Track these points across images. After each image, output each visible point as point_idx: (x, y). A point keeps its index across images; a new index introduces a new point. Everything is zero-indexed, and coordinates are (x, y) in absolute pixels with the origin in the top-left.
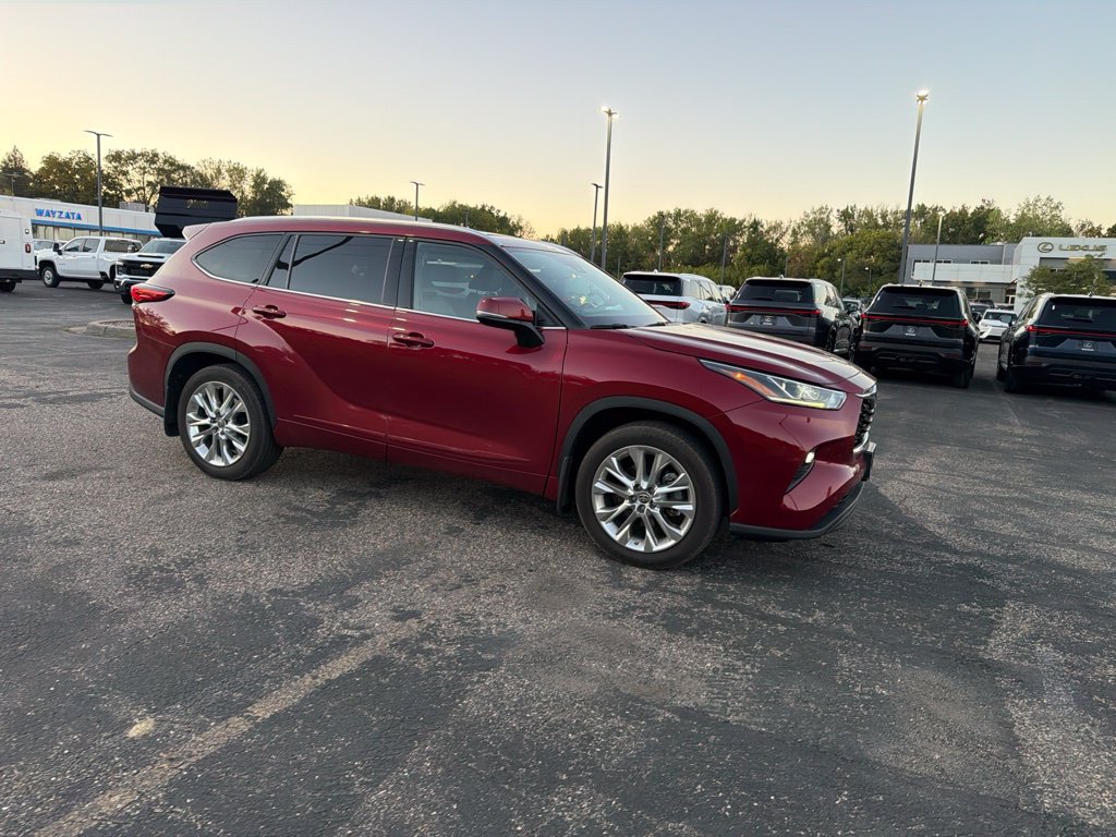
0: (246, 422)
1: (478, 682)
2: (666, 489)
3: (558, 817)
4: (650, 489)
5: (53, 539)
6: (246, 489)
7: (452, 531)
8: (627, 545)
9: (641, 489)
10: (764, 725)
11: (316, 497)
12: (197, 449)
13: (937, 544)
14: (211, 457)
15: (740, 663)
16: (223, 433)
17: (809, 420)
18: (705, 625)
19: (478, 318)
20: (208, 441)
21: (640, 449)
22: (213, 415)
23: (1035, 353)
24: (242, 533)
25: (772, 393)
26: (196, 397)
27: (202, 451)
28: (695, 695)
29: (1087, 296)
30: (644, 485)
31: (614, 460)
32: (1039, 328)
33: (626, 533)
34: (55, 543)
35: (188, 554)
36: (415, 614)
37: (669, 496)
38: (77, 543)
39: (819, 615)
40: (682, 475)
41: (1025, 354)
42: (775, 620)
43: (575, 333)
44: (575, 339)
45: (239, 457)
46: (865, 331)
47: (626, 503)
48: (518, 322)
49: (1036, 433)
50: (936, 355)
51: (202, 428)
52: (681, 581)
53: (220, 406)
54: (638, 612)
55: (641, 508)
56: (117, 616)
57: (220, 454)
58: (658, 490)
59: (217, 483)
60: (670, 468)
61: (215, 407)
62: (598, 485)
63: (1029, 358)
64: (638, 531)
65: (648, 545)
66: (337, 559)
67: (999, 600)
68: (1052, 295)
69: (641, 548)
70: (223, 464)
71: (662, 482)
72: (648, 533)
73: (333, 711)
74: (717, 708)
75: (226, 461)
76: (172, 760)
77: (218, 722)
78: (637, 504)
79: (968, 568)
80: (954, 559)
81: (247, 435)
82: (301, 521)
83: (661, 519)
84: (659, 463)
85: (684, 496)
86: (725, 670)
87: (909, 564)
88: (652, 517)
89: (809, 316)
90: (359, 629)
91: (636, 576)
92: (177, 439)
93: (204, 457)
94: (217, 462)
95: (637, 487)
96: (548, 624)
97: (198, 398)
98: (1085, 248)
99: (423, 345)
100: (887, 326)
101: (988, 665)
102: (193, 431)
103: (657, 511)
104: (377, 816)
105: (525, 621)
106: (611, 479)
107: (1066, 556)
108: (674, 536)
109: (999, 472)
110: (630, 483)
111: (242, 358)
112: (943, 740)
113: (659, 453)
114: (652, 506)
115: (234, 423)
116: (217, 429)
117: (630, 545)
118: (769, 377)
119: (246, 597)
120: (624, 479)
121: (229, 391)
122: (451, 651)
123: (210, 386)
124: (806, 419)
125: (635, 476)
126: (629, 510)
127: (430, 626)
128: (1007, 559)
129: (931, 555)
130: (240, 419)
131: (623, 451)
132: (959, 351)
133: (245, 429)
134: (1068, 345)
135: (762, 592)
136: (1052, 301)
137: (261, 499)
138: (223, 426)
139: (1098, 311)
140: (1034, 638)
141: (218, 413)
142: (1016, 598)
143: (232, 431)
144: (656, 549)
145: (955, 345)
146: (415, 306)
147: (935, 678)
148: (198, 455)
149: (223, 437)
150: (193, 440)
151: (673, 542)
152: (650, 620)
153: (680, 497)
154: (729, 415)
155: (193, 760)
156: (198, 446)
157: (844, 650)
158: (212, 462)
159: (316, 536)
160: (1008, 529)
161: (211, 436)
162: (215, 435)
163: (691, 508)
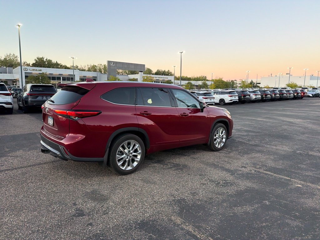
8: (218, 147)
36: (244, 167)
53: (129, 148)
70: (131, 168)
93: (124, 169)
95: (219, 135)
98: (36, 70)
99: (187, 115)
106: (215, 136)
111: (141, 130)
115: (134, 152)
127: (249, 166)
138: (129, 155)
141: (129, 151)
149: (131, 159)
150: (119, 164)
151: (223, 144)
158: (127, 169)
161: (125, 161)
162: (127, 160)
163: (225, 137)
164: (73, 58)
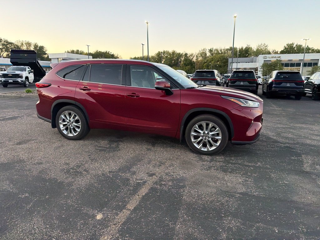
0: (79, 122)
1: (183, 192)
2: (213, 133)
3: (228, 226)
4: (208, 133)
5: (33, 163)
6: (81, 142)
7: (148, 149)
8: (202, 149)
9: (205, 133)
10: (263, 195)
11: (104, 143)
12: (63, 131)
13: (276, 142)
14: (68, 134)
15: (247, 179)
16: (72, 126)
17: (250, 111)
18: (233, 170)
19: (156, 88)
20: (67, 129)
21: (205, 122)
22: (68, 121)
23: (275, 87)
24: (89, 155)
25: (242, 104)
26: (62, 116)
27: (65, 132)
28: (242, 189)
29: (287, 71)
30: (206, 132)
31: (197, 126)
32: (275, 80)
33: (201, 146)
34: (34, 164)
35: (77, 163)
36: (154, 174)
37: (213, 135)
38: (41, 163)
39: (259, 163)
40: (217, 129)
41: (272, 88)
42: (249, 166)
43: (182, 90)
44: (183, 92)
45: (78, 133)
46: (229, 84)
47: (201, 138)
48: (166, 88)
49: (281, 109)
50: (249, 89)
51: (64, 125)
52: (219, 158)
53: (70, 118)
54: (213, 168)
55: (205, 139)
56: (70, 184)
57: (71, 132)
58: (211, 133)
59: (71, 141)
60: (213, 127)
61: (69, 118)
62: (192, 133)
63: (273, 89)
64: (205, 145)
65: (208, 149)
66: (121, 160)
67: (299, 155)
68: (278, 71)
69: (206, 150)
70: (72, 135)
71: (211, 131)
72: (208, 145)
73: (150, 204)
74: (249, 192)
75: (74, 134)
76: (114, 224)
77: (120, 212)
78: (204, 137)
79: (287, 147)
80: (282, 145)
81: (80, 126)
82: (105, 151)
83: (211, 141)
84: (210, 126)
85: (218, 135)
86: (245, 181)
87: (273, 147)
88: (209, 141)
89: (214, 80)
90: (141, 180)
91: (205, 157)
92: (56, 129)
93: (66, 134)
94: (70, 135)
95: (204, 133)
96: (192, 173)
97: (63, 116)
98: (275, 57)
99: (136, 96)
100: (235, 82)
101: (307, 173)
102: (61, 126)
103: (210, 139)
104: (181, 232)
105: (184, 173)
106: (196, 131)
107: (308, 142)
108: (215, 146)
109: (279, 120)
110: (202, 132)
111: (77, 104)
112: (308, 193)
113: (210, 123)
114: (209, 138)
115: (75, 123)
116: (69, 125)
117: (203, 149)
118: (241, 99)
119: (103, 174)
120: (200, 131)
121: (73, 113)
122: (170, 183)
123: (66, 113)
124: (250, 110)
125: (203, 130)
126: (202, 140)
127: (160, 177)
128: (295, 144)
129: (276, 144)
130: (77, 121)
131: (199, 123)
132: (255, 88)
133: (79, 124)
134: (283, 85)
135: (241, 159)
136: (278, 73)
137: (88, 145)
138: (71, 124)
139: (289, 75)
140: (314, 164)
141: (70, 121)
142: (303, 154)
143: (74, 125)
144: (210, 150)
145: (254, 86)
146: (132, 85)
147: (297, 177)
148: (64, 133)
149: (72, 127)
150: (62, 129)
151: (215, 147)
152: (217, 170)
153: (216, 135)
154: (231, 111)
155: (120, 224)
156: (63, 130)
157: (271, 172)
158: (68, 135)
159: (111, 154)
160: (290, 136)
161: (68, 127)
162: (69, 127)
163: (220, 138)
164: (306, 40)
